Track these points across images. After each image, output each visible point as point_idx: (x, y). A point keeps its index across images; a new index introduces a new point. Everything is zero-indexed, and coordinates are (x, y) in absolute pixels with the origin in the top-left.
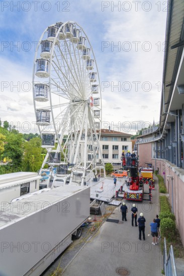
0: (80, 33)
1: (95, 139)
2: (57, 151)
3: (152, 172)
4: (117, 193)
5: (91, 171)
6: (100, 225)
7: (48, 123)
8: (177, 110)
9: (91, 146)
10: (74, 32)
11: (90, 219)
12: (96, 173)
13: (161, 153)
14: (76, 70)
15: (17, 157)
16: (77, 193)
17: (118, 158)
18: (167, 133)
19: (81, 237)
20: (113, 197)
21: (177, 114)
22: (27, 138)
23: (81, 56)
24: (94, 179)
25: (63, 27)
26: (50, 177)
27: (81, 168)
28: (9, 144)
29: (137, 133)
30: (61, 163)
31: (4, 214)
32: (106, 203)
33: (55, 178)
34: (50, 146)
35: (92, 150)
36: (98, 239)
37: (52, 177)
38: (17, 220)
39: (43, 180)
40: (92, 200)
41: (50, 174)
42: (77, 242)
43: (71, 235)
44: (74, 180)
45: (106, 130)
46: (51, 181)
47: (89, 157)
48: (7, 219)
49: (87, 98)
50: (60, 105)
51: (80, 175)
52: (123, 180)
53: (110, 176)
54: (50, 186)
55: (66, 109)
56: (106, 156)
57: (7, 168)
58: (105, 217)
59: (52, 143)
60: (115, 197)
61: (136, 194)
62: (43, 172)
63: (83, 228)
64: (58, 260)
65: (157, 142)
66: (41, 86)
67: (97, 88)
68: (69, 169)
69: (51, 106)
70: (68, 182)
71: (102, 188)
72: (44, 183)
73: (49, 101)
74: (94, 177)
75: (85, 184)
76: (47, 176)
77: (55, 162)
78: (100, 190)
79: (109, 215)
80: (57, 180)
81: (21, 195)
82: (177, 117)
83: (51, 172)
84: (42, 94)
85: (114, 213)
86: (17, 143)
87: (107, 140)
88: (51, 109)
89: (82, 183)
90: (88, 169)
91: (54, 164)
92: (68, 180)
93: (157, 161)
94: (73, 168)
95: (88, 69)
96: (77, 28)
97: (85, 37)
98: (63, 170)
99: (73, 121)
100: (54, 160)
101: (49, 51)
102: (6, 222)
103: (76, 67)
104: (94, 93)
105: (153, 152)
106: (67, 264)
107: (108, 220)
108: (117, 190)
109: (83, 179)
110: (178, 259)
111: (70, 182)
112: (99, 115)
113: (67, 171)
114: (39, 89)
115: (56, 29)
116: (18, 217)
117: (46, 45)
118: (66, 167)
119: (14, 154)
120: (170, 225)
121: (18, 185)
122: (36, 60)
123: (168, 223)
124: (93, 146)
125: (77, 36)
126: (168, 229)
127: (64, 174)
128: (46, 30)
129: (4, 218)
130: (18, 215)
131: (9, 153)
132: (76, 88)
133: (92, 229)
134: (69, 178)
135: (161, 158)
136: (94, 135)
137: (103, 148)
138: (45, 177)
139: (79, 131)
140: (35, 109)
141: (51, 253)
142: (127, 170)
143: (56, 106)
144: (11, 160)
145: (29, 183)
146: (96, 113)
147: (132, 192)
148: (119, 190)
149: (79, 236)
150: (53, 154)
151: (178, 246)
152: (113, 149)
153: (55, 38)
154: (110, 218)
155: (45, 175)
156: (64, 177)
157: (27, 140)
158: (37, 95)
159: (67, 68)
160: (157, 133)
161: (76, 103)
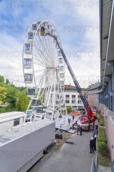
0: (52, 27)
1: (60, 92)
2: (37, 99)
3: (96, 112)
4: (73, 125)
5: (58, 111)
6: (61, 145)
7: (31, 82)
8: (109, 75)
9: (58, 95)
10: (48, 27)
11: (55, 141)
12: (61, 113)
13: (102, 100)
14: (49, 49)
15: (13, 102)
16: (47, 125)
17: (75, 103)
18: (105, 88)
19: (49, 153)
20: (71, 128)
21: (109, 78)
22: (20, 90)
23: (52, 41)
24: (59, 116)
25: (41, 24)
26: (32, 115)
27: (51, 109)
28: (8, 94)
29: (88, 87)
30: (39, 106)
31: (2, 137)
32: (66, 131)
33: (36, 115)
34: (32, 96)
35: (59, 98)
36: (59, 154)
37: (34, 115)
38: (9, 142)
39: (28, 117)
40: (57, 129)
41: (32, 113)
42: (47, 155)
43: (43, 151)
44: (47, 117)
45: (68, 85)
46: (33, 117)
47: (57, 102)
48: (4, 141)
49: (56, 66)
50: (40, 71)
51: (51, 114)
52: (78, 117)
53: (70, 114)
54: (32, 120)
55: (43, 73)
56: (68, 102)
57: (6, 109)
58: (65, 140)
59: (34, 94)
60: (72, 128)
61: (85, 126)
62: (28, 111)
63: (51, 147)
64: (35, 166)
65: (99, 93)
66: (28, 60)
67: (62, 60)
68: (44, 110)
69: (33, 72)
70: (43, 118)
71: (64, 122)
72: (28, 119)
73: (32, 69)
74: (60, 115)
75: (54, 119)
76: (31, 114)
77: (35, 106)
78: (63, 123)
79: (67, 139)
80: (36, 117)
81: (14, 126)
82: (109, 79)
83: (33, 112)
84: (28, 64)
85: (70, 138)
86: (13, 94)
87: (68, 92)
88: (34, 73)
89: (52, 119)
90: (56, 110)
91: (35, 107)
92: (43, 117)
93: (100, 105)
94: (47, 109)
95: (56, 48)
96: (50, 24)
97: (55, 29)
98: (40, 111)
99: (47, 80)
100: (35, 104)
101: (33, 39)
102: (3, 142)
103: (49, 48)
104: (60, 63)
105: (97, 99)
106: (39, 169)
107: (67, 142)
108: (74, 123)
109: (52, 116)
110: (108, 167)
111: (45, 118)
112: (63, 76)
113: (43, 111)
114: (26, 62)
115: (37, 26)
116: (10, 140)
117: (31, 35)
118: (43, 109)
119: (11, 100)
120: (103, 146)
121: (12, 120)
122: (25, 44)
123: (102, 145)
124: (60, 95)
125: (50, 29)
126: (102, 149)
127: (41, 113)
128: (31, 26)
129: (2, 140)
130: (10, 139)
131: (8, 100)
132: (49, 60)
133: (56, 148)
134: (44, 116)
135: (102, 103)
136: (60, 89)
137: (66, 97)
138: (29, 114)
139: (51, 86)
140: (24, 73)
141: (30, 161)
142: (81, 110)
143: (37, 71)
144: (9, 104)
145: (19, 118)
146: (62, 75)
147: (82, 125)
148: (75, 124)
149: (48, 152)
150: (34, 101)
151: (108, 159)
152: (72, 97)
153: (36, 31)
154: (68, 141)
155: (29, 113)
156: (41, 115)
157: (20, 91)
158: (25, 65)
159: (43, 48)
160: (99, 88)
161: (49, 69)
